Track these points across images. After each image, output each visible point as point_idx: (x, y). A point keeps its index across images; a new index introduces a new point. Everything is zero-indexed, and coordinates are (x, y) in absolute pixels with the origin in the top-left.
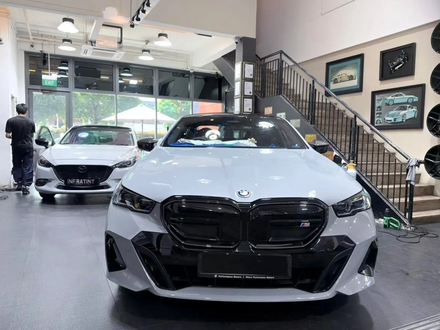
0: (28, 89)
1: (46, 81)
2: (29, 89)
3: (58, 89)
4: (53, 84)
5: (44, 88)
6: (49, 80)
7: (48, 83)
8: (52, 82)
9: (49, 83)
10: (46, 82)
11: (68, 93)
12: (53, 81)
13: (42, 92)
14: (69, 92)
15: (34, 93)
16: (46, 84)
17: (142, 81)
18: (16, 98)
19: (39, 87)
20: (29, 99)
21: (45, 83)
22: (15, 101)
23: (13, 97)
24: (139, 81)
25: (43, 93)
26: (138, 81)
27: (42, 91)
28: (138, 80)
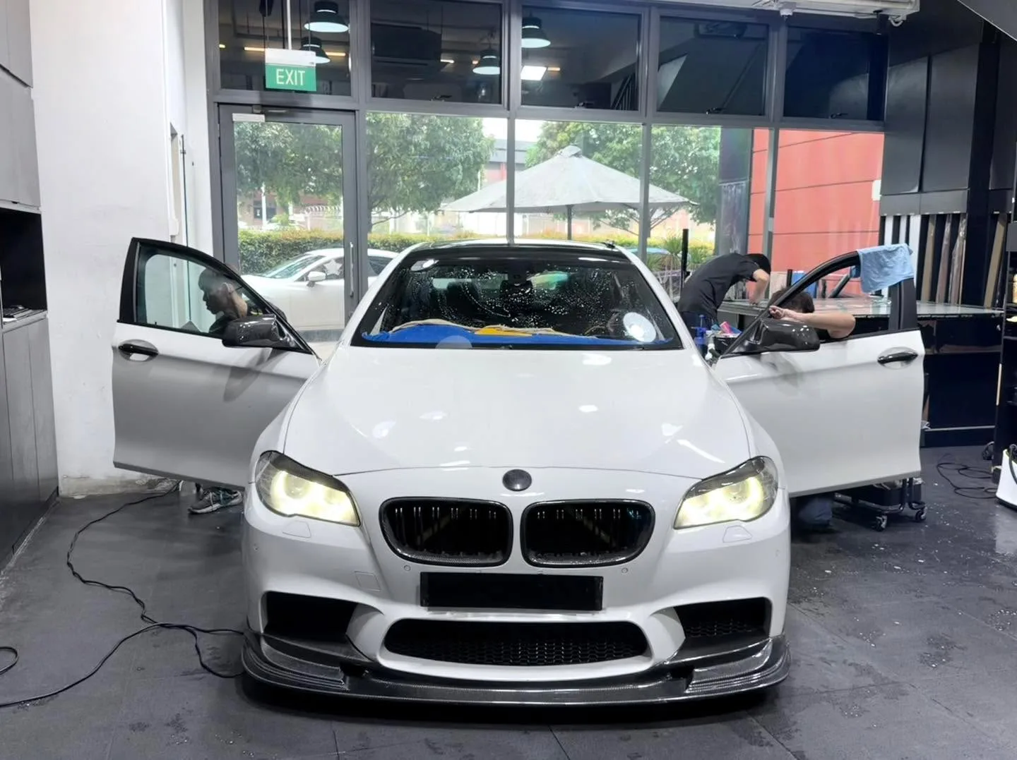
0: (216, 104)
1: (280, 73)
2: (219, 104)
3: (317, 101)
4: (302, 84)
5: (272, 99)
6: (289, 68)
7: (286, 78)
8: (299, 75)
9: (289, 78)
10: (278, 77)
11: (350, 117)
12: (302, 72)
13: (262, 113)
14: (354, 111)
15: (237, 117)
16: (278, 82)
17: (558, 69)
18: (182, 137)
19: (253, 97)
20: (220, 138)
21: (276, 80)
22: (180, 148)
23: (174, 135)
24: (550, 69)
25: (267, 115)
26: (547, 70)
27: (264, 108)
28: (547, 67)
